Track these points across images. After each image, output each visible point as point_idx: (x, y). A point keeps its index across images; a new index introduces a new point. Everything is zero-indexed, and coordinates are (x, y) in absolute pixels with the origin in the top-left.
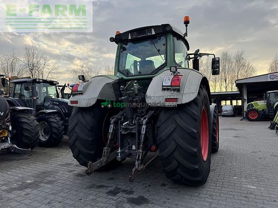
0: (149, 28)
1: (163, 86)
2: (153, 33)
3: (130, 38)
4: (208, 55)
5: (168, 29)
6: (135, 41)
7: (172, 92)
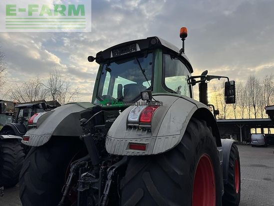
0: (133, 44)
1: (128, 122)
2: (138, 49)
3: (112, 56)
4: (219, 77)
5: (153, 43)
6: (119, 60)
7: (140, 132)
